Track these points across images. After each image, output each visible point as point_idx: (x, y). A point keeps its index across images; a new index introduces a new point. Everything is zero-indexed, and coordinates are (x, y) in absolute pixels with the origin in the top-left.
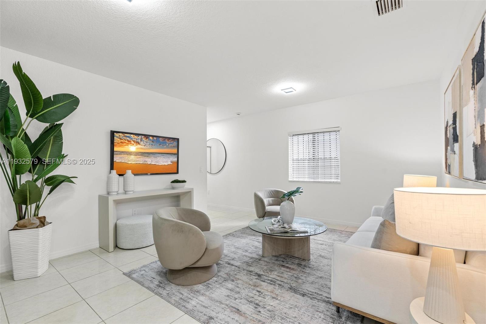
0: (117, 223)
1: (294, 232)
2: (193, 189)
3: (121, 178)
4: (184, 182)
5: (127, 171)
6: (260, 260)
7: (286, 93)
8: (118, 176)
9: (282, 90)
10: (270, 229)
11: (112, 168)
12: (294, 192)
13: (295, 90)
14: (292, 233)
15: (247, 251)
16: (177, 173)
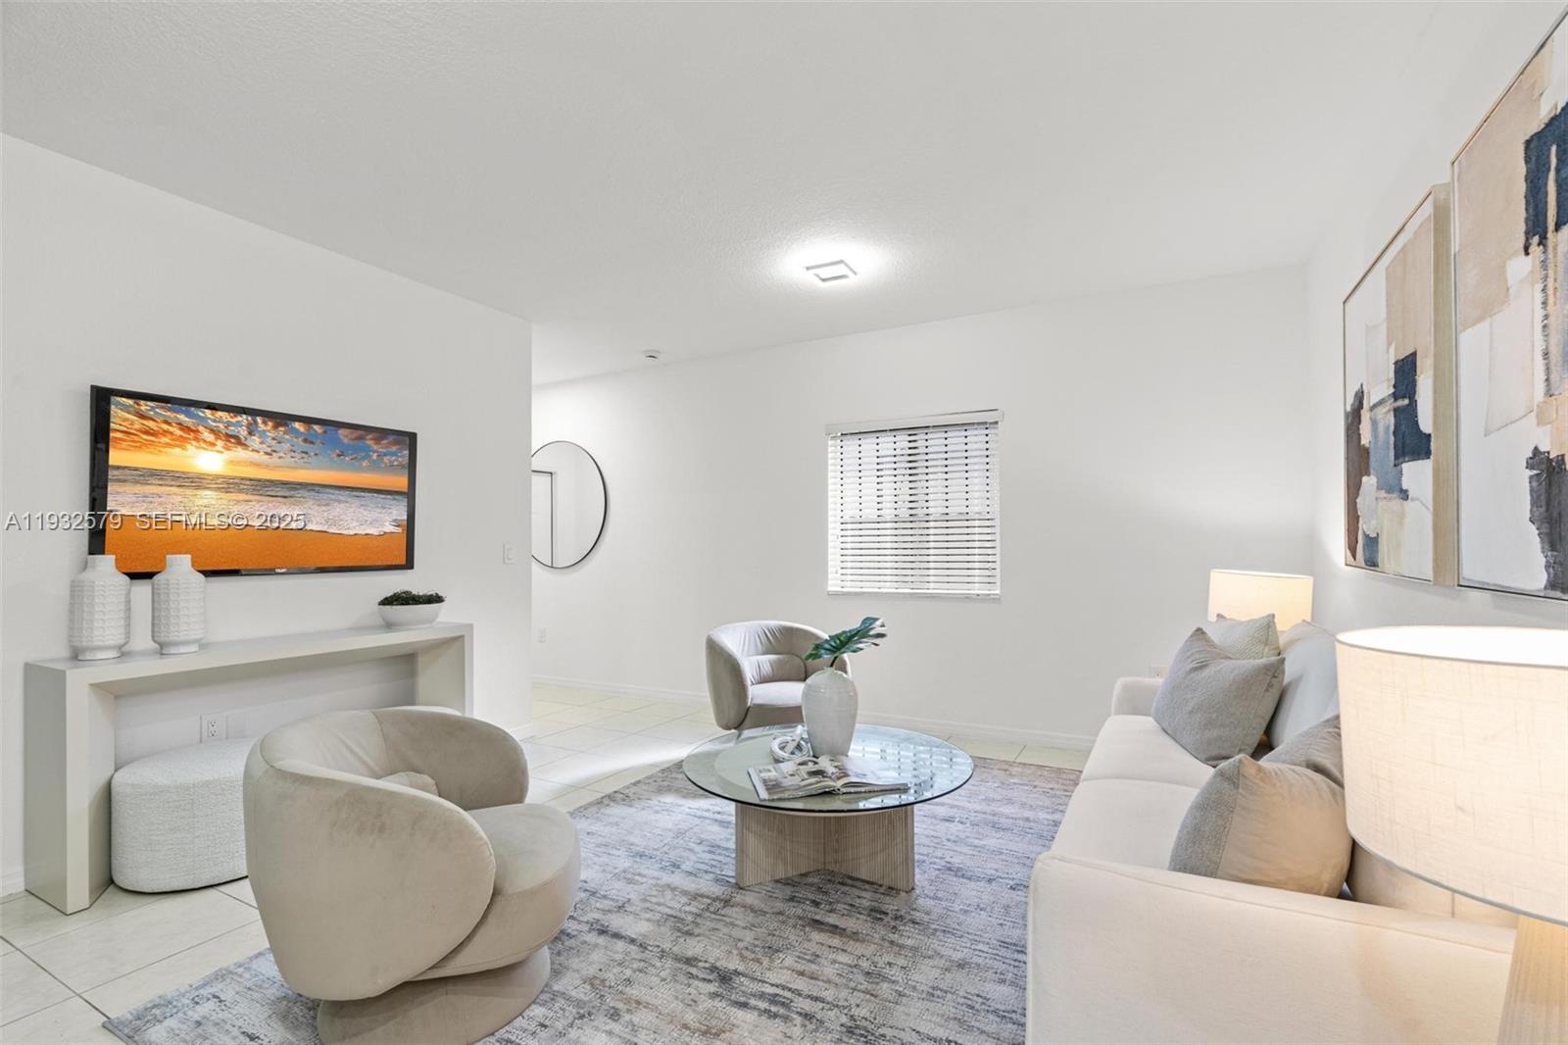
0: (113, 781)
1: (859, 789)
2: (471, 626)
3: (142, 589)
4: (435, 599)
5: (168, 556)
6: (727, 902)
7: (824, 280)
8: (127, 578)
9: (808, 268)
10: (765, 781)
11: (97, 541)
12: (856, 634)
13: (855, 273)
14: (850, 793)
15: (679, 867)
16: (409, 564)
